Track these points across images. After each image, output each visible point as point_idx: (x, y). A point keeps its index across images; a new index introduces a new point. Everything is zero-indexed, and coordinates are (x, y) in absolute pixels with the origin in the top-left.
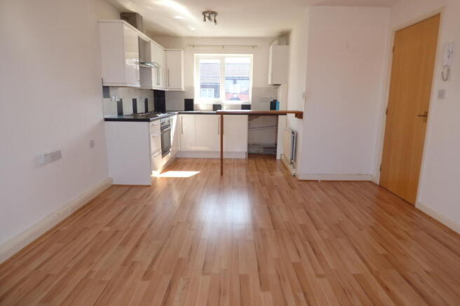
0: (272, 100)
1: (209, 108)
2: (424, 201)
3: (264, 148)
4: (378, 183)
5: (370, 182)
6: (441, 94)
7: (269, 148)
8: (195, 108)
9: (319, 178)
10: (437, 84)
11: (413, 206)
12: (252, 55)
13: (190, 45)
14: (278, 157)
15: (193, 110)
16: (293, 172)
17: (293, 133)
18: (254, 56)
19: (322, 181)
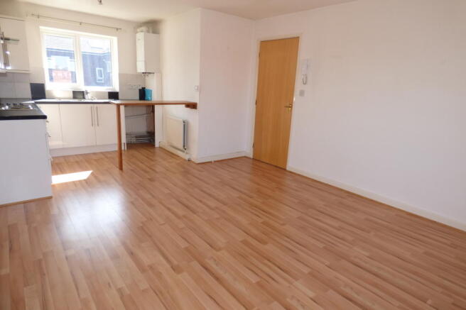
0: (141, 88)
1: (68, 95)
2: (293, 164)
3: (136, 137)
4: (251, 156)
5: (245, 157)
6: (302, 93)
7: (141, 137)
8: (47, 96)
9: (213, 160)
10: (298, 86)
11: (285, 169)
12: (115, 39)
13: (33, 15)
14: (157, 145)
15: (45, 98)
16: (187, 157)
17: (184, 122)
18: (118, 39)
19: (215, 162)
